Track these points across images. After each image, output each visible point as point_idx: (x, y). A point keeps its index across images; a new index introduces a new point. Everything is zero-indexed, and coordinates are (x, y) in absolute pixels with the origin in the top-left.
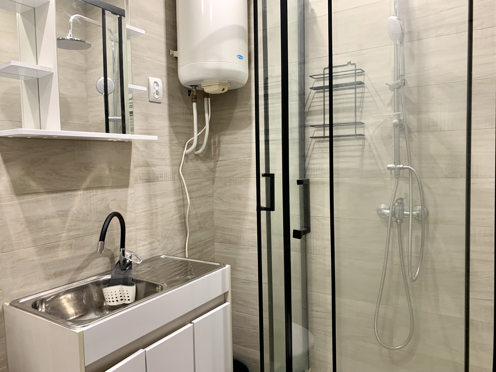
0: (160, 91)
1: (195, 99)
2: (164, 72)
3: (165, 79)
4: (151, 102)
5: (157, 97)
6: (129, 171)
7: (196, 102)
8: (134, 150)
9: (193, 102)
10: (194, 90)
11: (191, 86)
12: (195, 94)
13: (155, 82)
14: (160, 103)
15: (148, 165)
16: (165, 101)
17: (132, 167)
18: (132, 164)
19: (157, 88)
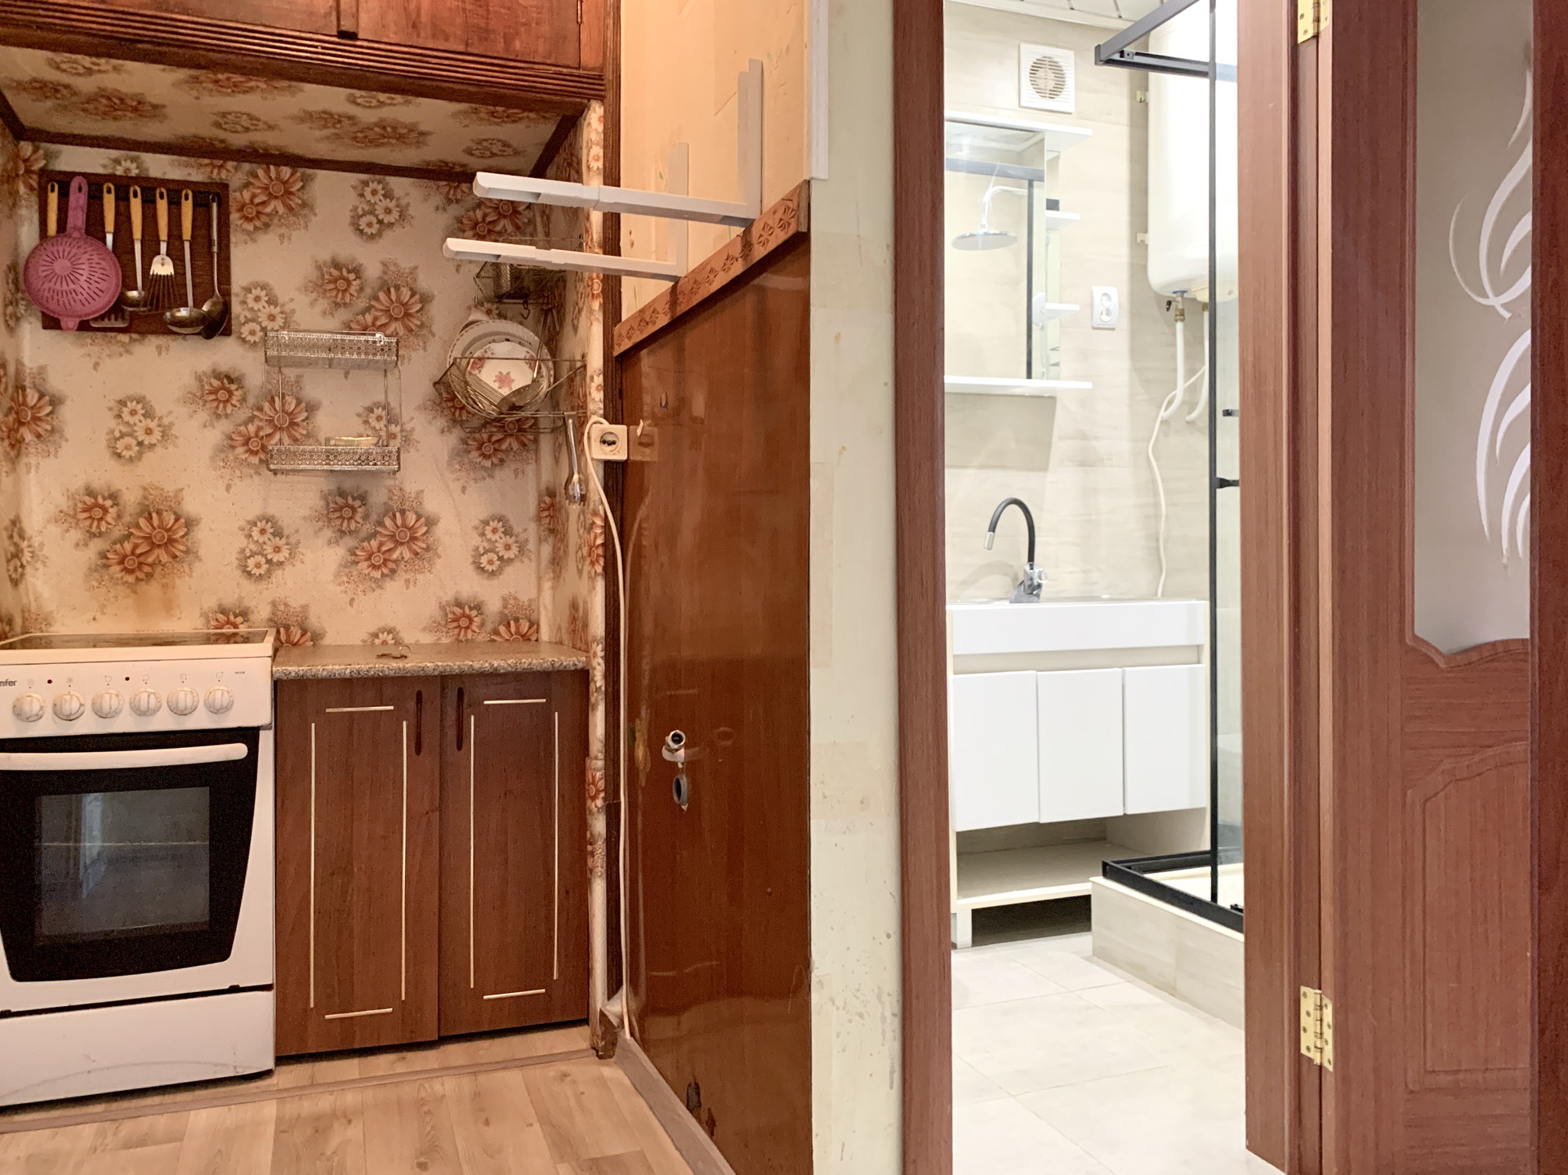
0: (1111, 308)
1: (1182, 314)
2: (1123, 275)
3: (1125, 288)
4: (1094, 328)
5: (1105, 318)
6: (1049, 445)
7: (1183, 320)
8: (1059, 411)
9: (1176, 321)
10: (1179, 299)
11: (1175, 293)
12: (1180, 307)
13: (1105, 294)
14: (1113, 329)
15: (1084, 436)
16: (1124, 324)
17: (1055, 439)
18: (1055, 433)
19: (1107, 304)
